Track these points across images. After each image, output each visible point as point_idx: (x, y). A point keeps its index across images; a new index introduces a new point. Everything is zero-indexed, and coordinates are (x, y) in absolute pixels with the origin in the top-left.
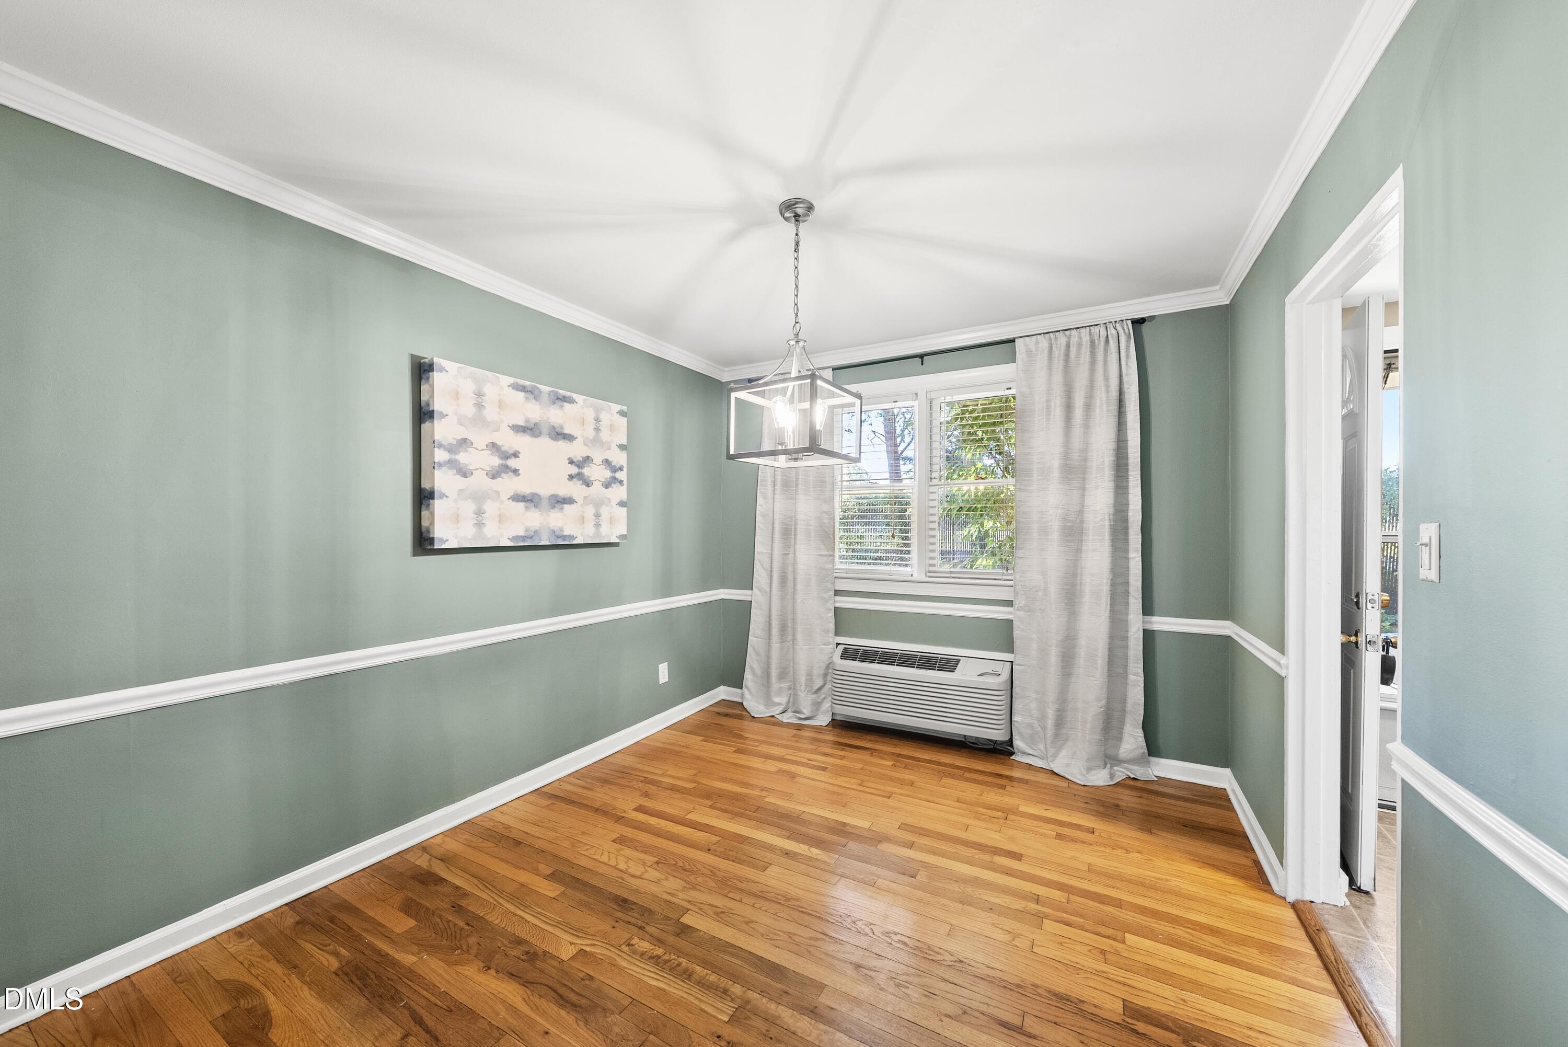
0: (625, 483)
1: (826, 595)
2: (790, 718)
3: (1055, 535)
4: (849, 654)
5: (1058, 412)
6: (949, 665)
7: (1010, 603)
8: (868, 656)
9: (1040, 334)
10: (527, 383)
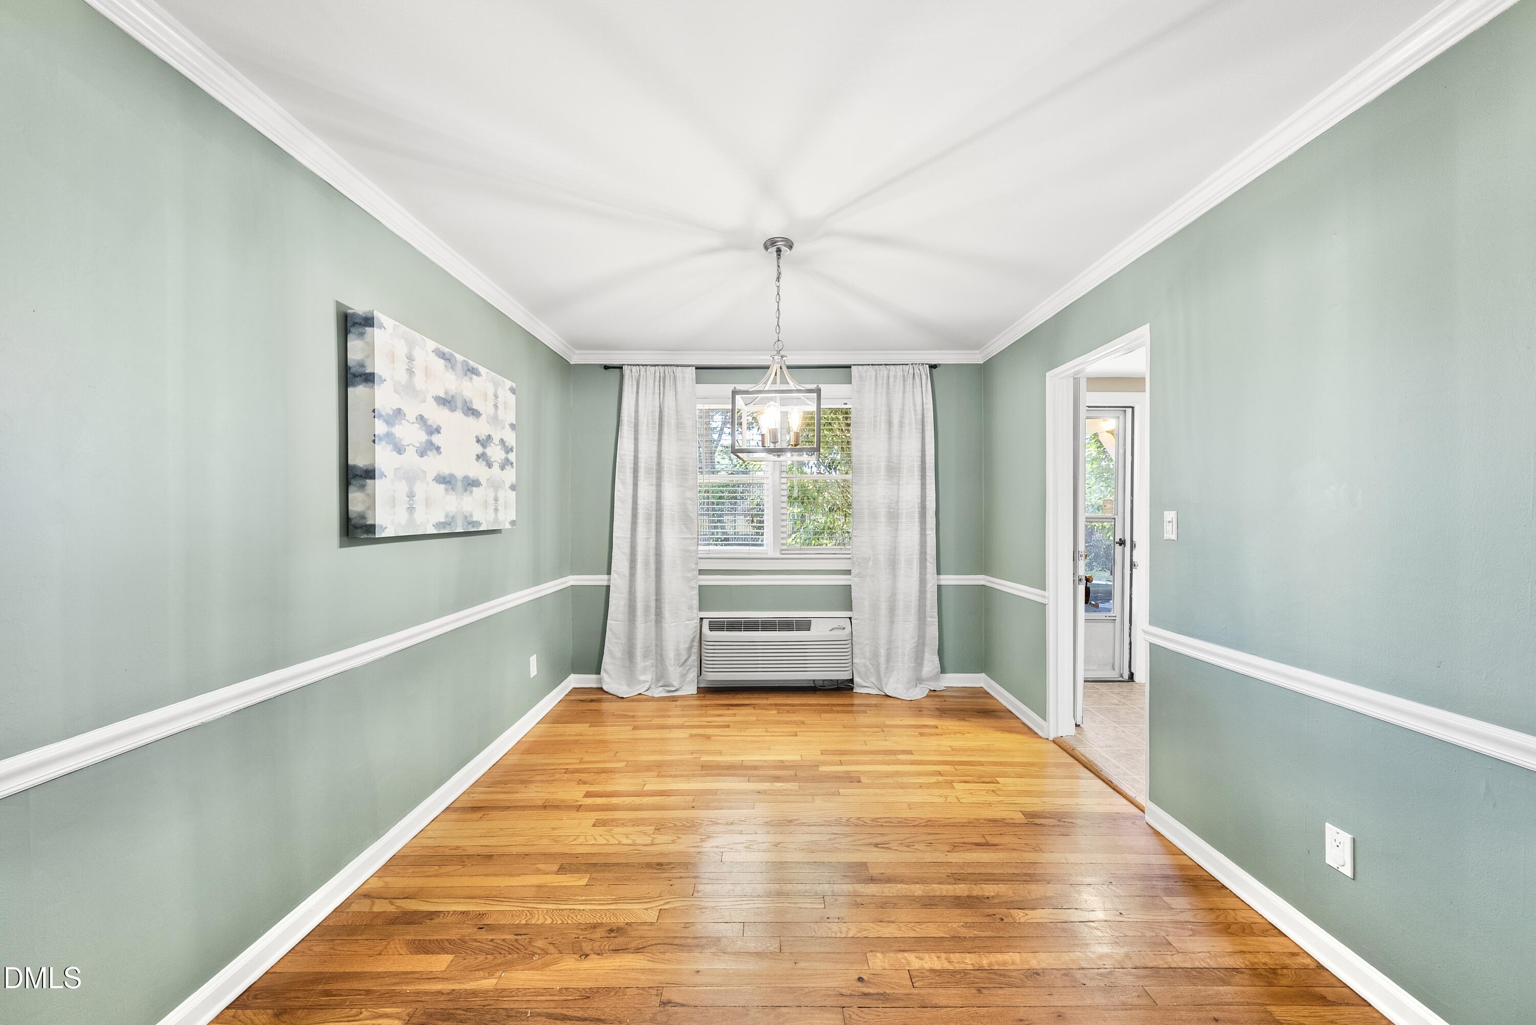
0: (514, 465)
1: (690, 575)
2: (660, 692)
3: (883, 519)
4: (716, 626)
5: (884, 426)
6: (804, 625)
7: (848, 572)
8: (734, 626)
9: (869, 365)
10: (446, 350)
